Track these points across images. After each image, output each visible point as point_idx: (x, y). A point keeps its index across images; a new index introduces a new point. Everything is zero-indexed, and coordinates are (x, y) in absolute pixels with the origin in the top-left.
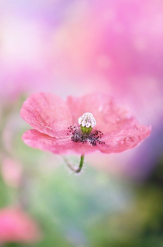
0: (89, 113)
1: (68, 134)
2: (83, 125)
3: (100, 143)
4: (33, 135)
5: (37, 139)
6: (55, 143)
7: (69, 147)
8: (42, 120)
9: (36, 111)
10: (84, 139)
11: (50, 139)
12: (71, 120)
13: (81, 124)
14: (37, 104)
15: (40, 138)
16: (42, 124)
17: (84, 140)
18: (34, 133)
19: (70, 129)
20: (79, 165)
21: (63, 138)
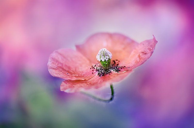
0: (103, 49)
1: (93, 73)
2: (103, 60)
3: (121, 68)
4: (68, 85)
5: (74, 87)
6: (88, 83)
7: (101, 82)
8: (67, 72)
9: (59, 67)
10: (109, 70)
11: (83, 82)
12: (88, 62)
13: (101, 60)
14: (57, 61)
15: (75, 85)
16: (69, 74)
17: (109, 72)
18: (68, 83)
19: (92, 69)
20: (111, 93)
21: (91, 77)
